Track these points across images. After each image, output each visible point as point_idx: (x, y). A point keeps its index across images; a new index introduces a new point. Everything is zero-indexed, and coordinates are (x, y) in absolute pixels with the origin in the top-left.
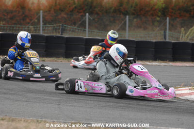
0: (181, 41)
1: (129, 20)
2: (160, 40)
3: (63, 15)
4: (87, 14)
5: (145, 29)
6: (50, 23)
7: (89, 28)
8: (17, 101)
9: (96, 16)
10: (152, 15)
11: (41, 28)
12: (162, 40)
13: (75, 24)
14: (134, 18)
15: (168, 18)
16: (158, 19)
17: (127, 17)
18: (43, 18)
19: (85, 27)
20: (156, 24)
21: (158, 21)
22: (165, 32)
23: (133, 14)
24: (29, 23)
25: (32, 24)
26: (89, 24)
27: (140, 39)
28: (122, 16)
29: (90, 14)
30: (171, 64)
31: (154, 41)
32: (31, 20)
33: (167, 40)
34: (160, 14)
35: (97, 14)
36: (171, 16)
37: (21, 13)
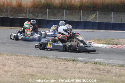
0: (88, 21)
1: (65, 11)
2: (78, 20)
3: (37, 9)
4: (47, 9)
5: (72, 15)
6: (31, 13)
7: (48, 15)
8: (18, 47)
9: (51, 10)
10: (75, 9)
11: (28, 15)
12: (79, 20)
13: (42, 13)
14: (67, 11)
15: (82, 11)
16: (77, 11)
17: (65, 10)
18: (29, 11)
19: (47, 15)
20: (77, 13)
21: (77, 12)
22: (81, 17)
23: (67, 9)
24: (23, 13)
25: (24, 14)
26: (48, 14)
27: (70, 20)
28: (62, 10)
29: (49, 9)
30: (83, 30)
31: (76, 21)
32: (24, 12)
33: (82, 20)
34: (78, 9)
35: (52, 9)
36: (83, 10)
37: (19, 9)
